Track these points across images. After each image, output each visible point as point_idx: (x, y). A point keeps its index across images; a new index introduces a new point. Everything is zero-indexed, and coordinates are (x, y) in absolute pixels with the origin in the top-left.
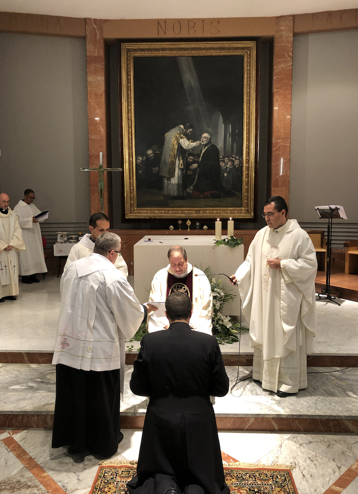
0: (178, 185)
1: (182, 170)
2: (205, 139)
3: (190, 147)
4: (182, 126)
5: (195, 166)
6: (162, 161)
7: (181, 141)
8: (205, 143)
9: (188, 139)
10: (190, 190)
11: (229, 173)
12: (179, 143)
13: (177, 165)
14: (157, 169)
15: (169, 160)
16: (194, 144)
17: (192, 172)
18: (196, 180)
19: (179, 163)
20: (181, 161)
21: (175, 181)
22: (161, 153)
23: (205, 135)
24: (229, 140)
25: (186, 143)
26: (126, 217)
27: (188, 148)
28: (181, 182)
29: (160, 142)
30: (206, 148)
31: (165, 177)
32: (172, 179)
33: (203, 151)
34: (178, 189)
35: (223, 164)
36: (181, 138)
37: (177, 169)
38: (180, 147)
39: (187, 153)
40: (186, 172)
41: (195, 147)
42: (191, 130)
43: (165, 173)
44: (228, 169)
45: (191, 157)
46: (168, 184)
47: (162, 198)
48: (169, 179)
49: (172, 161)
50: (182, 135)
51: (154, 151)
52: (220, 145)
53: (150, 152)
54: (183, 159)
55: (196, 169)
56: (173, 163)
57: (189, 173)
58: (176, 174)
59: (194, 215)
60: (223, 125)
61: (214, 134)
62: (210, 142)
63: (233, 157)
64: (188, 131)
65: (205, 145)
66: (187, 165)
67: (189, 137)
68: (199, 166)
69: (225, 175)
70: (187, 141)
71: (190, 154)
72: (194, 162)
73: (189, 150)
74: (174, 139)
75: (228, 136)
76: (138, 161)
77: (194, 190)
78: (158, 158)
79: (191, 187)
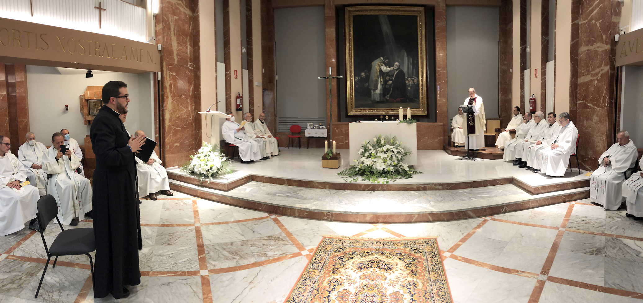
0: (380, 94)
1: (382, 85)
2: (396, 66)
3: (387, 71)
4: (382, 58)
5: (390, 82)
6: (370, 79)
7: (382, 67)
8: (396, 68)
9: (386, 66)
10: (388, 97)
11: (411, 87)
12: (380, 69)
13: (379, 82)
14: (367, 84)
15: (374, 79)
16: (389, 69)
17: (388, 86)
18: (391, 91)
19: (380, 80)
20: (382, 79)
21: (378, 92)
22: (370, 74)
23: (397, 63)
24: (411, 67)
25: (384, 69)
26: (349, 114)
27: (386, 72)
28: (382, 92)
29: (369, 68)
30: (397, 71)
31: (372, 89)
32: (376, 91)
33: (395, 73)
34: (380, 97)
35: (408, 82)
36: (382, 65)
37: (379, 84)
38: (381, 71)
39: (386, 74)
40: (385, 86)
41: (390, 71)
42: (387, 60)
43: (372, 87)
44: (411, 85)
45: (388, 77)
46: (374, 94)
47: (370, 102)
48: (374, 90)
49: (376, 80)
50: (382, 63)
51: (365, 73)
52: (405, 70)
53: (363, 74)
54: (383, 78)
55: (391, 84)
56: (377, 81)
57: (387, 87)
58: (379, 88)
59: (391, 113)
60: (407, 58)
61: (402, 63)
62: (399, 68)
63: (413, 78)
64: (386, 61)
65: (397, 70)
66: (385, 82)
67: (387, 65)
68: (393, 83)
69: (409, 88)
70: (385, 67)
71: (387, 75)
72: (390, 80)
73: (386, 73)
74: (377, 66)
75: (410, 64)
76: (356, 80)
77: (390, 97)
78: (368, 78)
79: (388, 95)
